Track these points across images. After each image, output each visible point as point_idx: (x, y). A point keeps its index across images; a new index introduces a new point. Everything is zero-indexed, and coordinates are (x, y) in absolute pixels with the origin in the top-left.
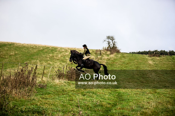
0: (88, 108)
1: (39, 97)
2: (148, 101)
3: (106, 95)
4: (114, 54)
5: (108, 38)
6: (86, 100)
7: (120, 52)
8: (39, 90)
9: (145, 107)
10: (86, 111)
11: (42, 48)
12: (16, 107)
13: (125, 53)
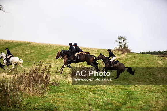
0: (98, 106)
1: (52, 94)
2: (157, 100)
3: (117, 93)
4: (125, 54)
5: (120, 38)
6: (97, 98)
7: (131, 52)
8: (52, 88)
9: (154, 106)
10: (97, 109)
11: (56, 48)
12: (29, 104)
13: (136, 53)
